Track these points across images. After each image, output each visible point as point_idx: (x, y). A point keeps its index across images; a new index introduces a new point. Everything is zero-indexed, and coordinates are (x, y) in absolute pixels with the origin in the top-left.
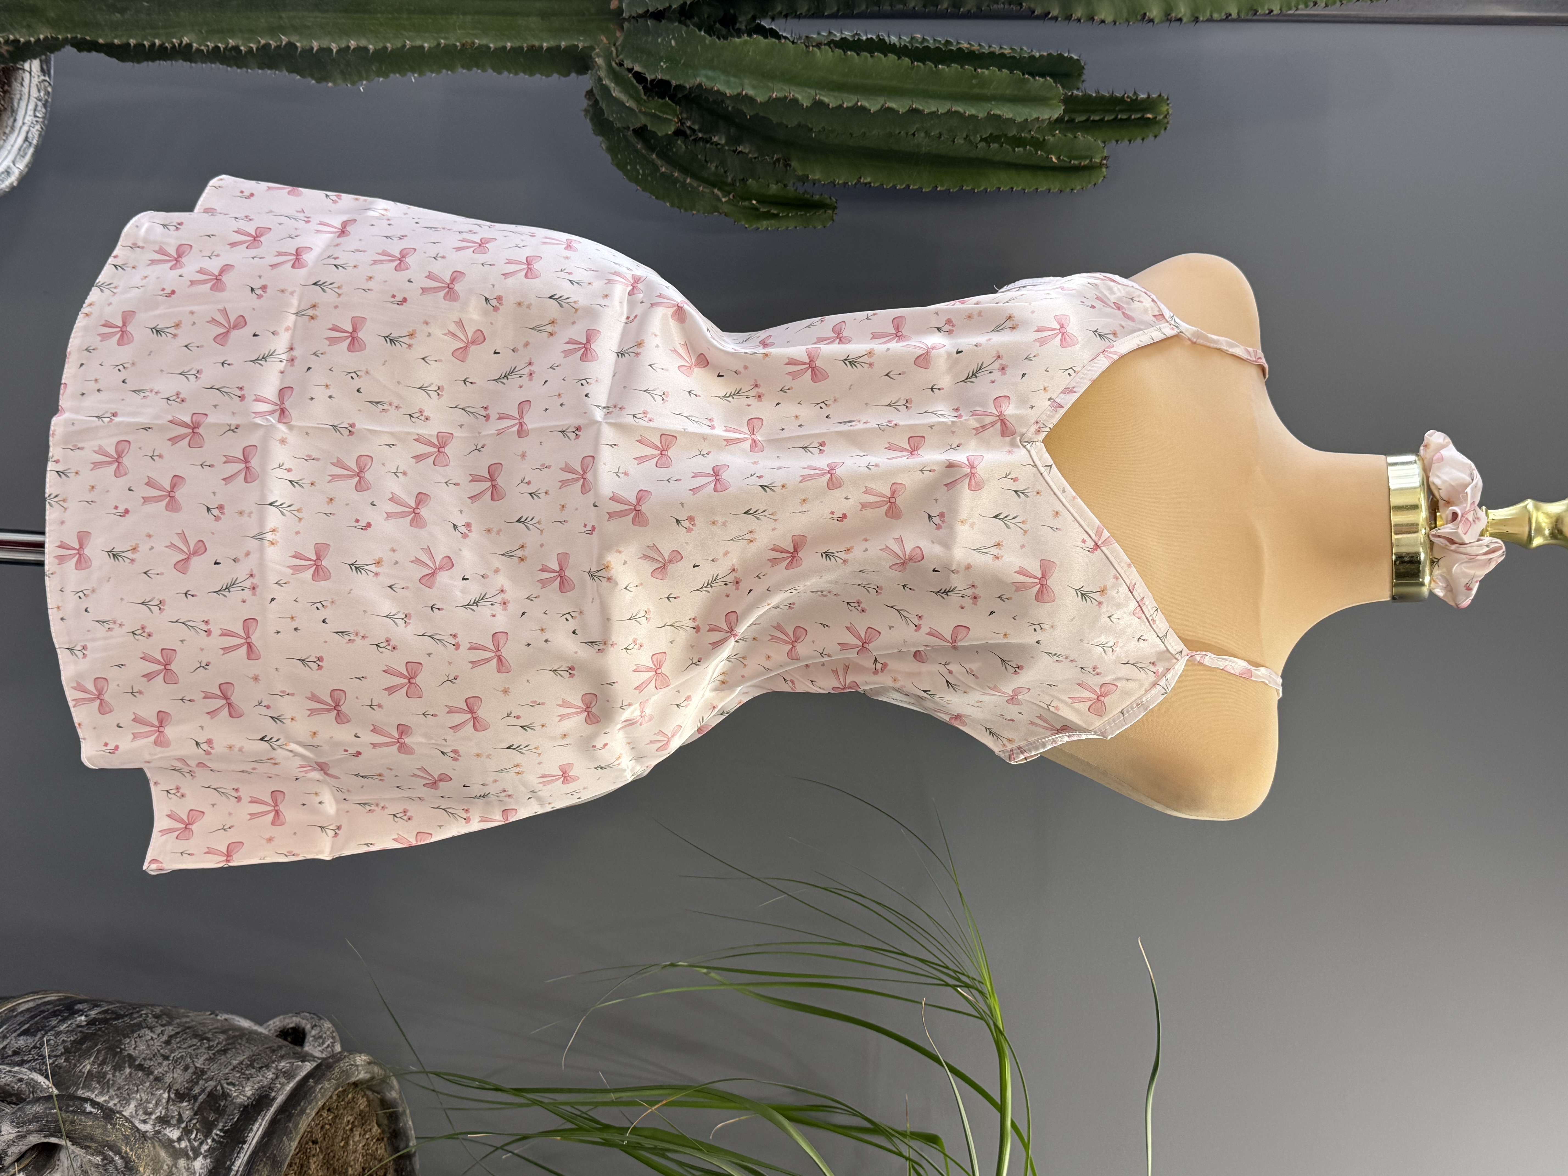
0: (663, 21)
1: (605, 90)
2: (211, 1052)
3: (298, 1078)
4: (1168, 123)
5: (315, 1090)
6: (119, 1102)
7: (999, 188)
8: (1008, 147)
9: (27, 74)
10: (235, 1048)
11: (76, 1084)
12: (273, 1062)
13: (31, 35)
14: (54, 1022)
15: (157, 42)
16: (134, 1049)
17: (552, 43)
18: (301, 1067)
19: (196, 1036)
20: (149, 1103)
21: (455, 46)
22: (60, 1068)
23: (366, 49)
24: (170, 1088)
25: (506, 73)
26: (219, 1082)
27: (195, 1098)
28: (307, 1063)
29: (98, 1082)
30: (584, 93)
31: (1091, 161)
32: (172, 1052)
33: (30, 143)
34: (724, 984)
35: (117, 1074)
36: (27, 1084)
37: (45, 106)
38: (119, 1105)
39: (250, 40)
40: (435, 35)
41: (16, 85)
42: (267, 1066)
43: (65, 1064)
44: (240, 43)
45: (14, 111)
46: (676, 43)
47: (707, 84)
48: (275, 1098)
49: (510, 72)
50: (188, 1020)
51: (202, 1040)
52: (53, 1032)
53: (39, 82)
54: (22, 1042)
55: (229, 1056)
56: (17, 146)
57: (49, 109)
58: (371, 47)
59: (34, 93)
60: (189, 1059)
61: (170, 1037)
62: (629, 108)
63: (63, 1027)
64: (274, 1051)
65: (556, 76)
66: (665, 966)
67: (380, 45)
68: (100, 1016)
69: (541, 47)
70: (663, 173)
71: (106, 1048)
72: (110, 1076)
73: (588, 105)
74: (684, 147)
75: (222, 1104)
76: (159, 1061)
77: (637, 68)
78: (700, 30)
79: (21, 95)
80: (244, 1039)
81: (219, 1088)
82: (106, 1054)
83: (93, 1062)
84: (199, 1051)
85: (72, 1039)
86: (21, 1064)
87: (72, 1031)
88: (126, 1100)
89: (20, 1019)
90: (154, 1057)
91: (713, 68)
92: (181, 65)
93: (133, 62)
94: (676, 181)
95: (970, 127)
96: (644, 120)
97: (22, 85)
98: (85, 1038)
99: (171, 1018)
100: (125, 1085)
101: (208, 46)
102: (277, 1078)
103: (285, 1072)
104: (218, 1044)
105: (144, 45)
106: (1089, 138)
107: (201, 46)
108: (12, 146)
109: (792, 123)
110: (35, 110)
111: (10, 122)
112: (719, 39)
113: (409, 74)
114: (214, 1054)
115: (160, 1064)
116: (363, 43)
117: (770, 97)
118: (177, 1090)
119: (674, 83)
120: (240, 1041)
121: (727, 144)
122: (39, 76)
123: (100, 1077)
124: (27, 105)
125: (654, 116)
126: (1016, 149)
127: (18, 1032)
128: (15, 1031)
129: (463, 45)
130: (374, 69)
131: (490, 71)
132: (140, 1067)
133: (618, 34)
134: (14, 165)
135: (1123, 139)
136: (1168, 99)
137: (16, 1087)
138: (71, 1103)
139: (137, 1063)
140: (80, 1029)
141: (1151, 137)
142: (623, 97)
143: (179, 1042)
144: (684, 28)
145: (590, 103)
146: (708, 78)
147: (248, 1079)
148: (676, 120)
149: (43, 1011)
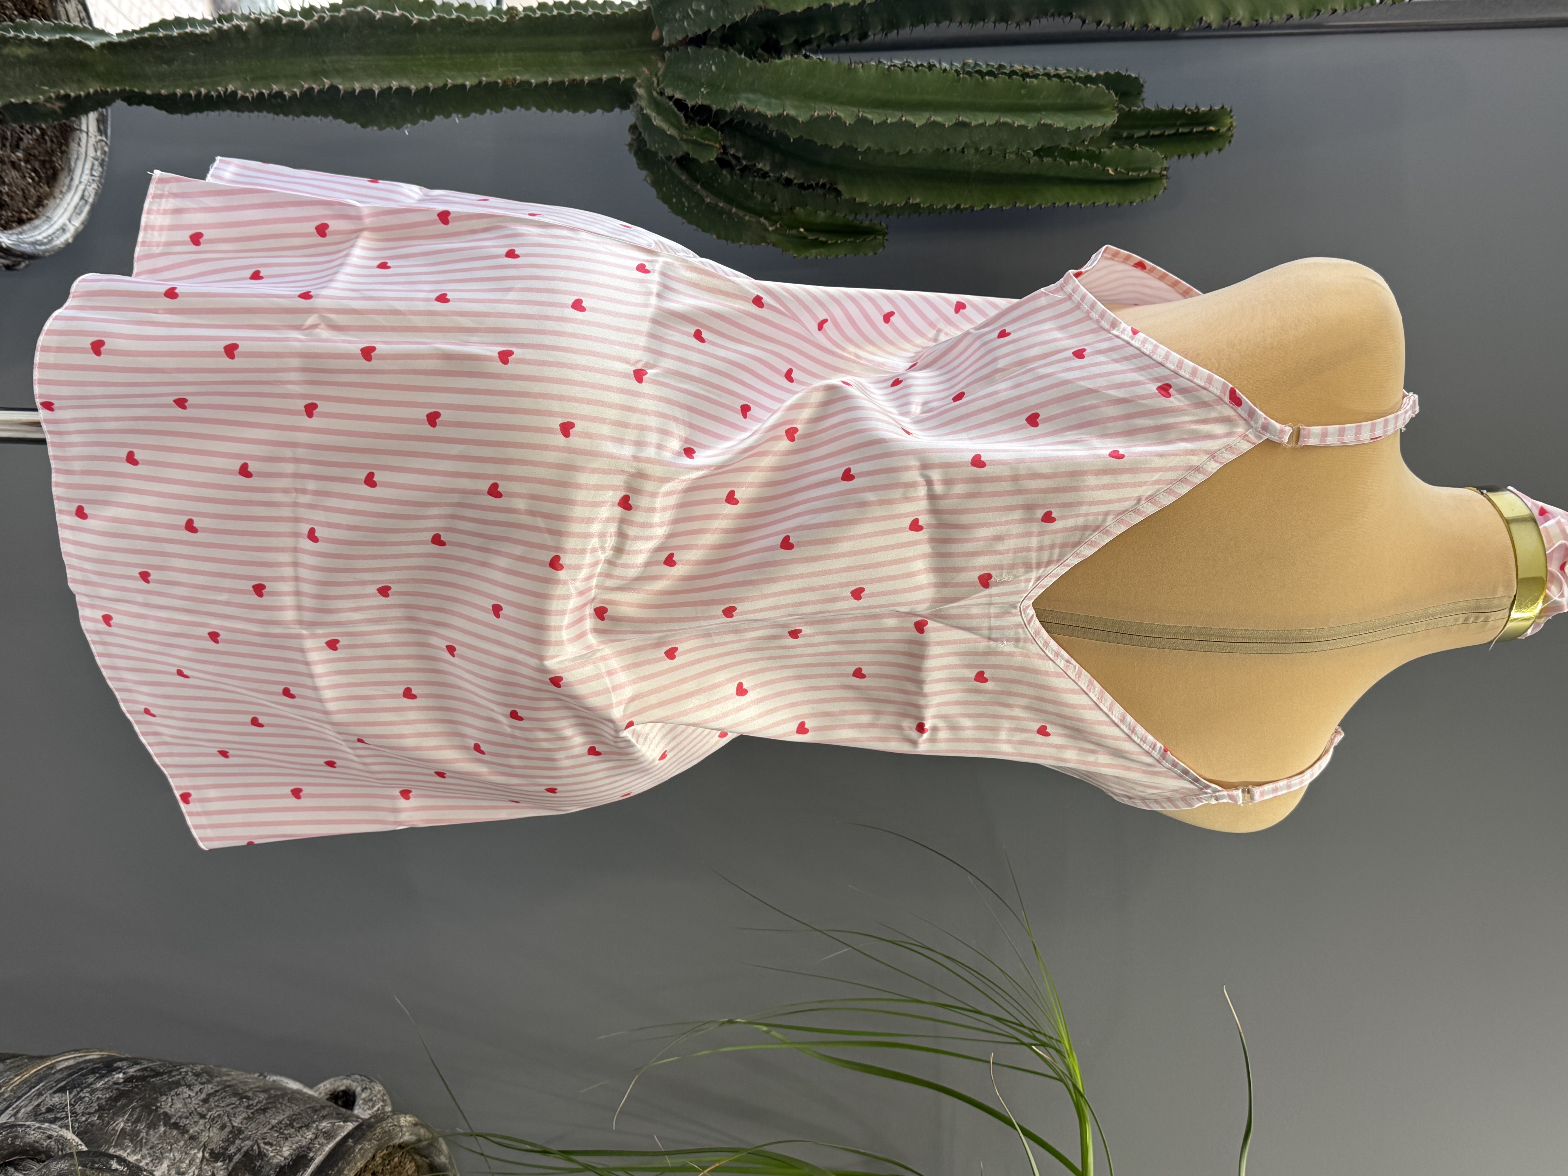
0: (703, 47)
1: (647, 119)
2: (250, 1111)
3: (338, 1139)
4: (1232, 136)
5: (354, 1151)
6: (152, 1161)
7: (1054, 204)
8: (1062, 160)
9: (84, 135)
10: (275, 1107)
11: (108, 1142)
12: (314, 1122)
13: (81, 89)
14: (91, 1079)
15: (203, 91)
16: (171, 1107)
17: (594, 76)
18: (342, 1127)
19: (235, 1094)
20: (183, 1162)
21: (497, 83)
22: (93, 1125)
23: (407, 90)
24: (205, 1147)
25: (549, 110)
26: (256, 1141)
27: (231, 1158)
28: (349, 1123)
29: (131, 1141)
30: (628, 127)
31: (1150, 171)
32: (209, 1110)
33: (86, 202)
34: (785, 1043)
35: (151, 1132)
36: (57, 1141)
37: (102, 165)
38: (151, 1164)
39: (293, 85)
40: (477, 73)
41: (73, 145)
42: (307, 1126)
43: (98, 1121)
44: (284, 88)
45: (71, 171)
46: (717, 68)
47: (748, 107)
48: (313, 1159)
49: (553, 109)
50: (229, 1078)
51: (241, 1098)
52: (88, 1089)
53: (97, 142)
54: (56, 1099)
55: (268, 1115)
56: (73, 204)
57: (105, 168)
58: (413, 87)
59: (91, 153)
60: (226, 1118)
61: (209, 1095)
62: (670, 136)
63: (99, 1085)
64: (315, 1111)
65: (599, 111)
66: (723, 1023)
67: (422, 85)
68: (138, 1074)
69: (583, 81)
70: (708, 203)
71: (142, 1106)
72: (143, 1134)
73: (633, 140)
74: (729, 177)
75: (258, 1164)
76: (196, 1120)
77: (678, 95)
78: (740, 54)
79: (78, 155)
80: (286, 1098)
81: (255, 1147)
82: (141, 1112)
83: (128, 1120)
84: (238, 1110)
85: (108, 1096)
86: (53, 1121)
87: (109, 1088)
88: (158, 1160)
89: (59, 1076)
90: (190, 1114)
91: (753, 91)
92: (227, 116)
93: (181, 113)
94: (721, 212)
95: (1021, 140)
96: (685, 148)
97: (79, 145)
98: (121, 1095)
99: (211, 1076)
100: (158, 1144)
101: (252, 92)
102: (316, 1138)
103: (325, 1132)
104: (257, 1103)
105: (190, 95)
106: (1148, 149)
107: (245, 92)
108: (69, 204)
109: (837, 144)
110: (92, 169)
111: (67, 181)
112: (760, 62)
113: (454, 115)
114: (253, 1113)
115: (196, 1123)
116: (405, 83)
117: (812, 116)
118: (212, 1149)
119: (715, 107)
120: (281, 1100)
121: (772, 170)
122: (96, 136)
123: (133, 1136)
124: (84, 165)
125: (695, 143)
126: (1071, 163)
127: (54, 1089)
128: (51, 1088)
129: (504, 82)
130: (419, 112)
131: (534, 109)
132: (176, 1126)
133: (660, 65)
134: (70, 221)
135: (1185, 154)
136: (1231, 111)
137: (45, 1144)
138: (96, 1160)
139: (172, 1121)
140: (116, 1086)
141: (1215, 152)
142: (664, 126)
143: (218, 1100)
144: (724, 52)
145: (634, 137)
146: (749, 101)
147: (286, 1139)
148: (718, 145)
149: (82, 1069)
